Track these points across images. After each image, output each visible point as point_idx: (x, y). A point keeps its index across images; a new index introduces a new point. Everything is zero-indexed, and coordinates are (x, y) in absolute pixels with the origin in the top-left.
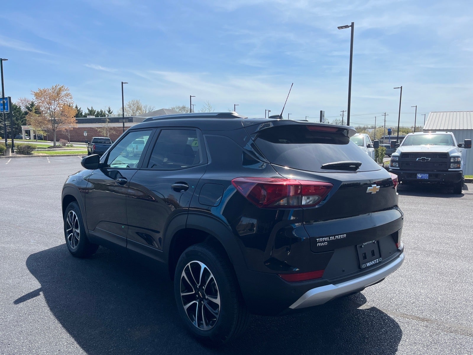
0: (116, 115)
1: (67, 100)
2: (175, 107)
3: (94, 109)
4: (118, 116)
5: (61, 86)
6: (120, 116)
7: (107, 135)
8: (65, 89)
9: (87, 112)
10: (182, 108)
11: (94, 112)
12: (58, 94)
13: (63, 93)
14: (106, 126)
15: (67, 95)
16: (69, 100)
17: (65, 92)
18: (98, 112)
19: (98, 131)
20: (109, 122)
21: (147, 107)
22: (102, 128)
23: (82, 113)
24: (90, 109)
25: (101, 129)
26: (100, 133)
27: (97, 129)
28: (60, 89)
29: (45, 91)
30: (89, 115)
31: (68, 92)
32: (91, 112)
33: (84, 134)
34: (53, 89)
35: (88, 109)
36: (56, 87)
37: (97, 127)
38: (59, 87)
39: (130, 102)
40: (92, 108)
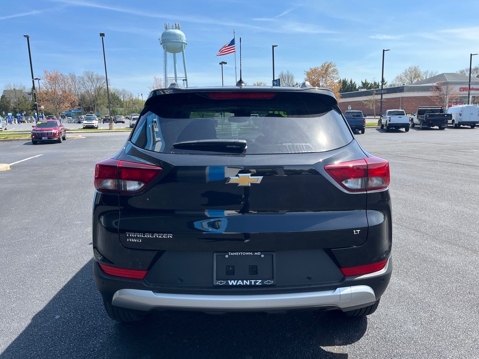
0: (388, 86)
1: (334, 76)
2: (464, 70)
3: (368, 81)
4: (390, 87)
5: (329, 63)
6: (392, 86)
7: (373, 107)
8: (333, 65)
9: (361, 85)
10: (475, 70)
11: (367, 85)
12: (327, 70)
13: (330, 69)
14: (373, 98)
15: (334, 71)
16: (336, 75)
17: (332, 69)
18: (371, 84)
19: (365, 104)
20: (376, 94)
21: (428, 73)
22: (369, 101)
23: (356, 87)
24: (364, 82)
25: (367, 102)
26: (367, 106)
27: (363, 102)
28: (328, 66)
29: (315, 70)
30: (362, 88)
31: (335, 68)
32: (365, 85)
33: (349, 108)
34: (322, 67)
35: (362, 82)
36: (325, 64)
37: (364, 101)
38: (327, 64)
39: (406, 70)
40: (366, 80)
